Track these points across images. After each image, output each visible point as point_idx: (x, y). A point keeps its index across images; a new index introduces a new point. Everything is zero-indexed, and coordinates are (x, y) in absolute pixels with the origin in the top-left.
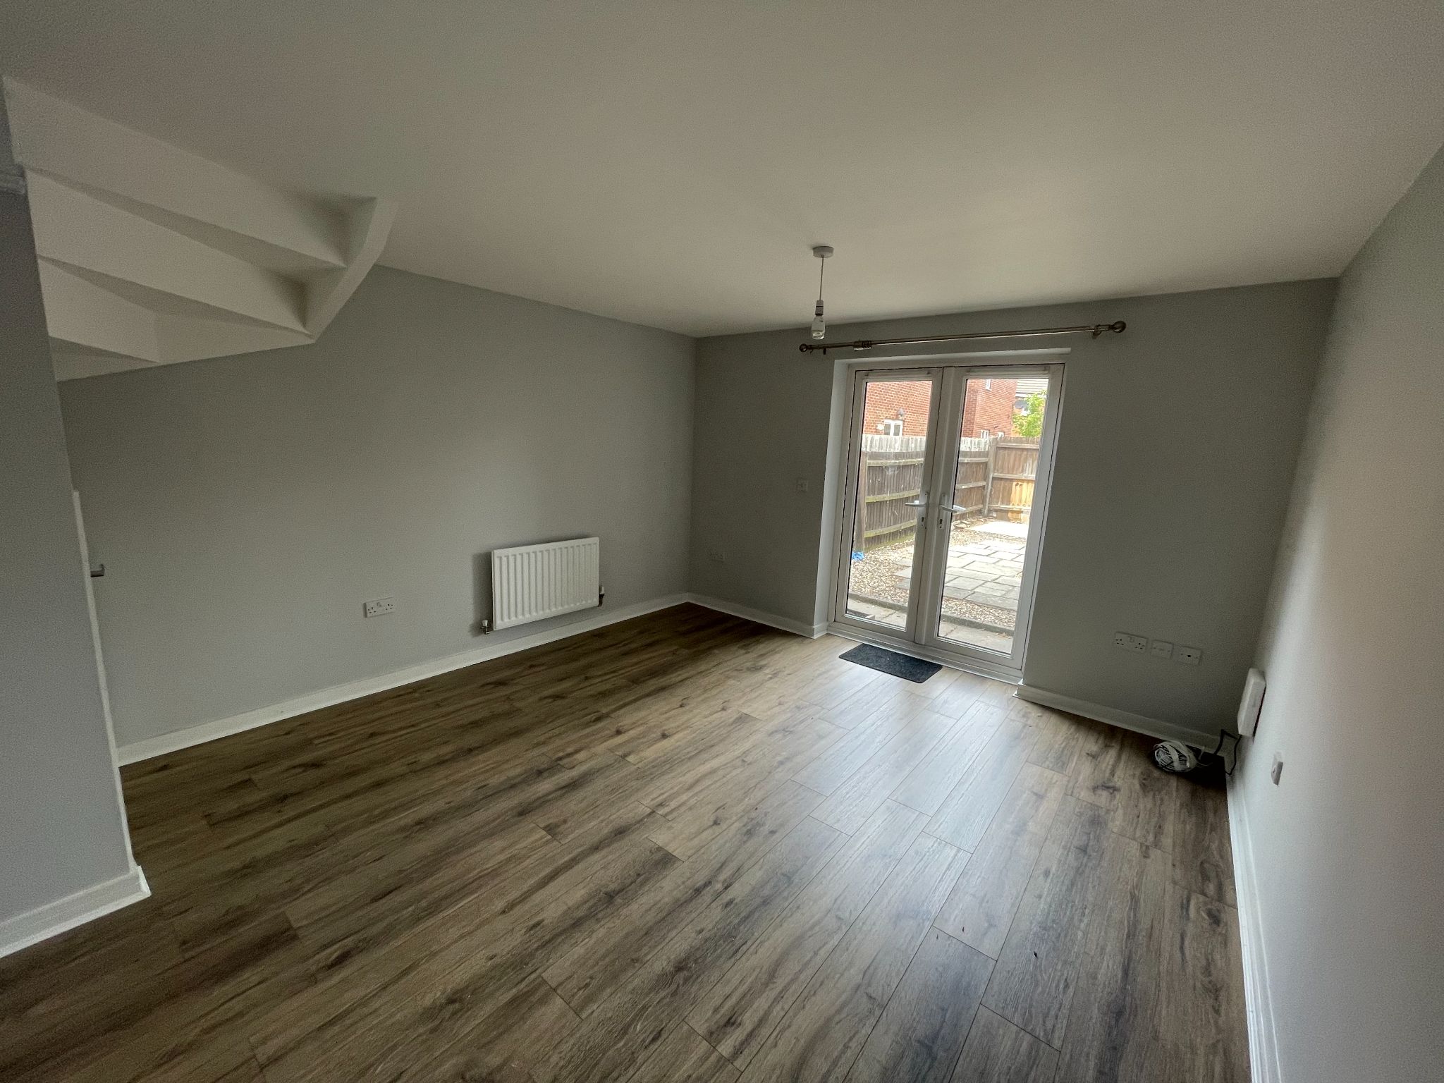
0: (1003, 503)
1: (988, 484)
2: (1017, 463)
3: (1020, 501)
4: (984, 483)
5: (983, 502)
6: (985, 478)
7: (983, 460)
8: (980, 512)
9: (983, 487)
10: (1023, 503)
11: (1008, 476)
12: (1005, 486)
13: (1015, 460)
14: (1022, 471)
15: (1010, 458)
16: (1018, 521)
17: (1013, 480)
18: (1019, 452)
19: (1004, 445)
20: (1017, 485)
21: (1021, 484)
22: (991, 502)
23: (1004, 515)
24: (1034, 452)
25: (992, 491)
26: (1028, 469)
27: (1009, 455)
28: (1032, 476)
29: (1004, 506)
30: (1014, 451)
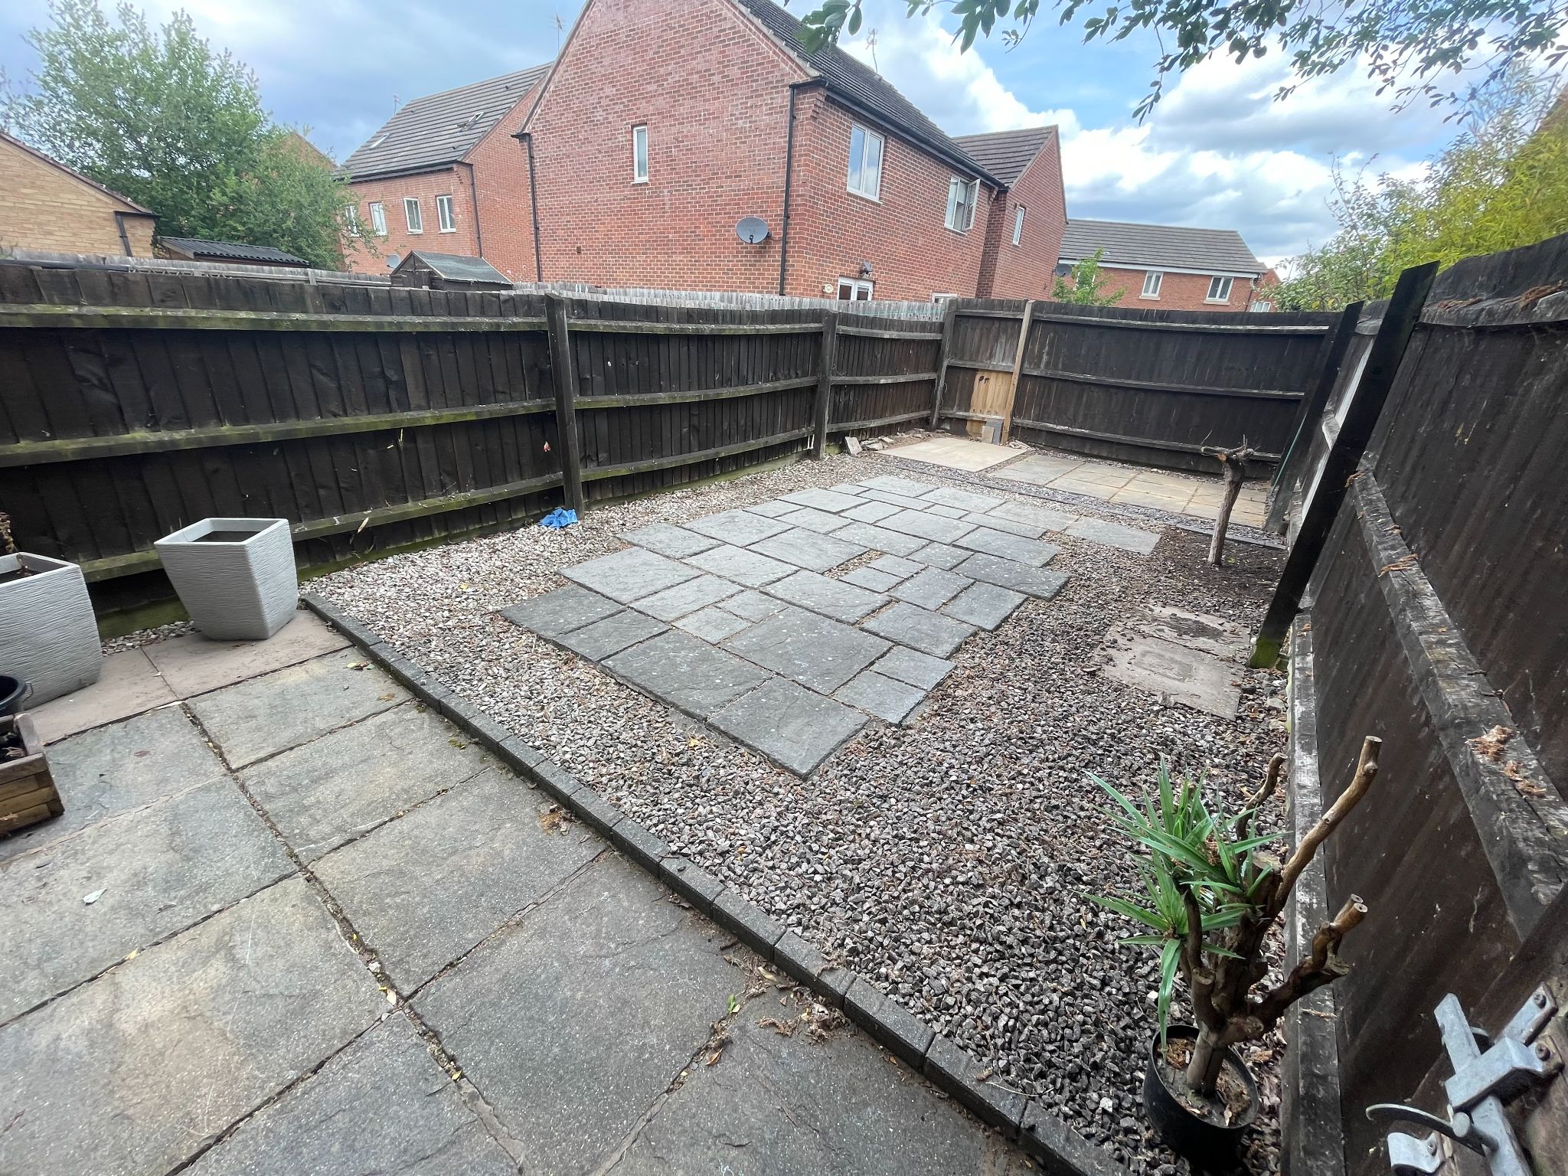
0: (960, 409)
1: (940, 377)
2: (983, 343)
3: (984, 406)
4: (933, 376)
5: (931, 406)
6: (936, 368)
7: (937, 336)
9: (933, 381)
10: (988, 408)
11: (969, 364)
12: (962, 381)
13: (981, 336)
14: (990, 357)
15: (974, 335)
16: (976, 437)
17: (976, 370)
18: (988, 324)
19: (967, 311)
20: (981, 379)
21: (993, 377)
22: (942, 406)
23: (960, 428)
24: (1010, 324)
25: (944, 388)
26: (999, 352)
27: (973, 329)
28: (1004, 365)
29: (961, 414)
30: (981, 322)
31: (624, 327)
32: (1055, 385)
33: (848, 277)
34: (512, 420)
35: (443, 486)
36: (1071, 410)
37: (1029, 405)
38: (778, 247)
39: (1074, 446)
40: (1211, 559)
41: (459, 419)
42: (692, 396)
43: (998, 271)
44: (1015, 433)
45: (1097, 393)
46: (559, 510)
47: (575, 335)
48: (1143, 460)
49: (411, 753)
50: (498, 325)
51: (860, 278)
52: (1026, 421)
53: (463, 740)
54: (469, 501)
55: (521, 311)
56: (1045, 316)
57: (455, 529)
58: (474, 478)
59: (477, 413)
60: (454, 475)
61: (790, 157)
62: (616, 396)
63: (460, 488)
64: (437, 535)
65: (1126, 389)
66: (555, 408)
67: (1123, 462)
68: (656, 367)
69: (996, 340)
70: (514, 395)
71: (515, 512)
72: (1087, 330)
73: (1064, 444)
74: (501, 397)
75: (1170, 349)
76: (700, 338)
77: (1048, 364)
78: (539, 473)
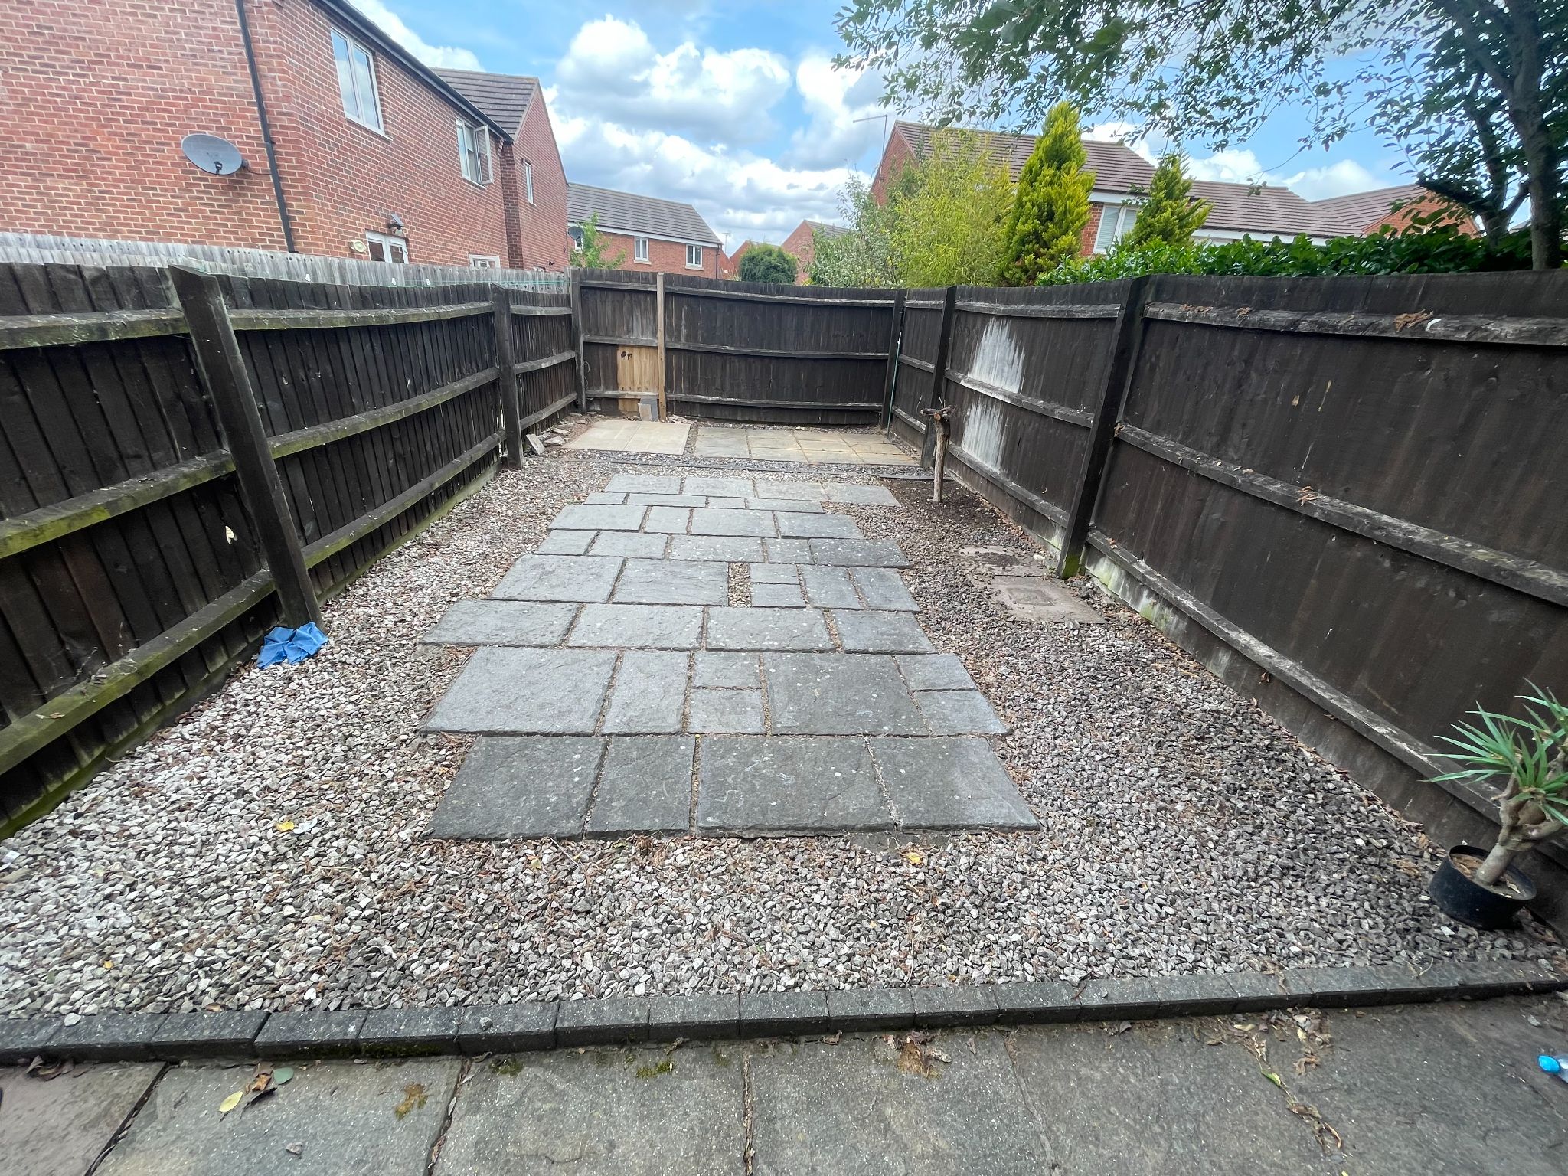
0: (607, 388)
1: (579, 356)
2: (618, 317)
3: (634, 383)
4: (568, 355)
5: (577, 388)
6: (573, 346)
7: (564, 311)
8: (574, 407)
9: (572, 361)
10: (637, 384)
11: (607, 340)
12: (603, 358)
13: (614, 311)
14: (628, 332)
15: (607, 308)
16: (635, 416)
17: (616, 346)
18: (618, 297)
19: (593, 282)
20: (624, 354)
21: (635, 353)
22: (589, 386)
23: (612, 408)
24: (642, 297)
25: (585, 367)
26: (636, 326)
27: (604, 302)
28: (646, 339)
29: (610, 393)
30: (610, 295)
31: (296, 320)
32: (699, 357)
33: (375, 232)
34: (169, 504)
35: (72, 663)
36: (718, 382)
37: (678, 379)
38: (268, 182)
39: (727, 414)
40: (936, 498)
41: (79, 526)
42: (392, 413)
43: (523, 232)
44: (675, 408)
45: (738, 364)
46: (279, 633)
47: (245, 337)
48: (787, 420)
49: (612, 1146)
50: (102, 329)
51: (390, 234)
52: (679, 396)
53: (651, 1058)
54: (139, 673)
55: (128, 299)
56: (677, 289)
57: (118, 732)
58: (130, 628)
59: (109, 506)
60: (90, 635)
61: (251, 56)
62: (307, 431)
63: (108, 655)
64: (86, 760)
65: (761, 357)
66: (233, 468)
67: (771, 424)
68: (342, 377)
69: (631, 313)
70: (156, 456)
71: (212, 660)
72: (718, 304)
73: (718, 413)
74: (134, 465)
75: (790, 320)
76: (382, 331)
77: (688, 337)
78: (231, 583)
